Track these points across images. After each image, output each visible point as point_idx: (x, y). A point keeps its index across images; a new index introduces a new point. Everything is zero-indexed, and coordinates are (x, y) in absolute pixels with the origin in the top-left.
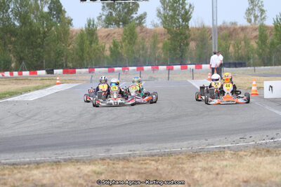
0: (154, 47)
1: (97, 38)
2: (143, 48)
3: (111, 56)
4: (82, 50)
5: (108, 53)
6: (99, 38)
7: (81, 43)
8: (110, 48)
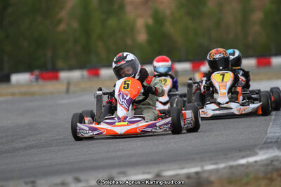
0: (245, 20)
1: (122, 7)
2: (218, 24)
3: (150, 42)
4: (86, 31)
5: (142, 37)
6: (129, 8)
7: (85, 18)
8: (148, 27)
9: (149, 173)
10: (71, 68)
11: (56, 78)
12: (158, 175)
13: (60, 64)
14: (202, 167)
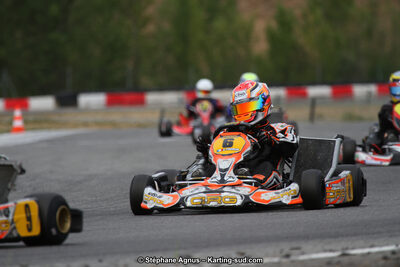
9: (331, 251)
10: (161, 88)
11: (141, 102)
12: (344, 255)
13: (145, 81)
14: (397, 245)
